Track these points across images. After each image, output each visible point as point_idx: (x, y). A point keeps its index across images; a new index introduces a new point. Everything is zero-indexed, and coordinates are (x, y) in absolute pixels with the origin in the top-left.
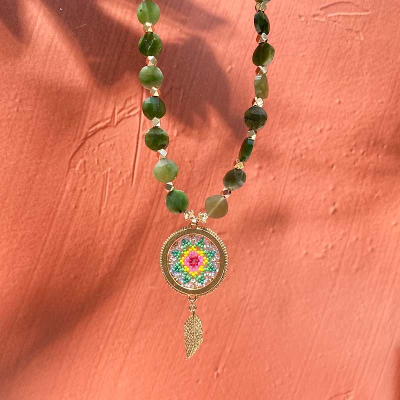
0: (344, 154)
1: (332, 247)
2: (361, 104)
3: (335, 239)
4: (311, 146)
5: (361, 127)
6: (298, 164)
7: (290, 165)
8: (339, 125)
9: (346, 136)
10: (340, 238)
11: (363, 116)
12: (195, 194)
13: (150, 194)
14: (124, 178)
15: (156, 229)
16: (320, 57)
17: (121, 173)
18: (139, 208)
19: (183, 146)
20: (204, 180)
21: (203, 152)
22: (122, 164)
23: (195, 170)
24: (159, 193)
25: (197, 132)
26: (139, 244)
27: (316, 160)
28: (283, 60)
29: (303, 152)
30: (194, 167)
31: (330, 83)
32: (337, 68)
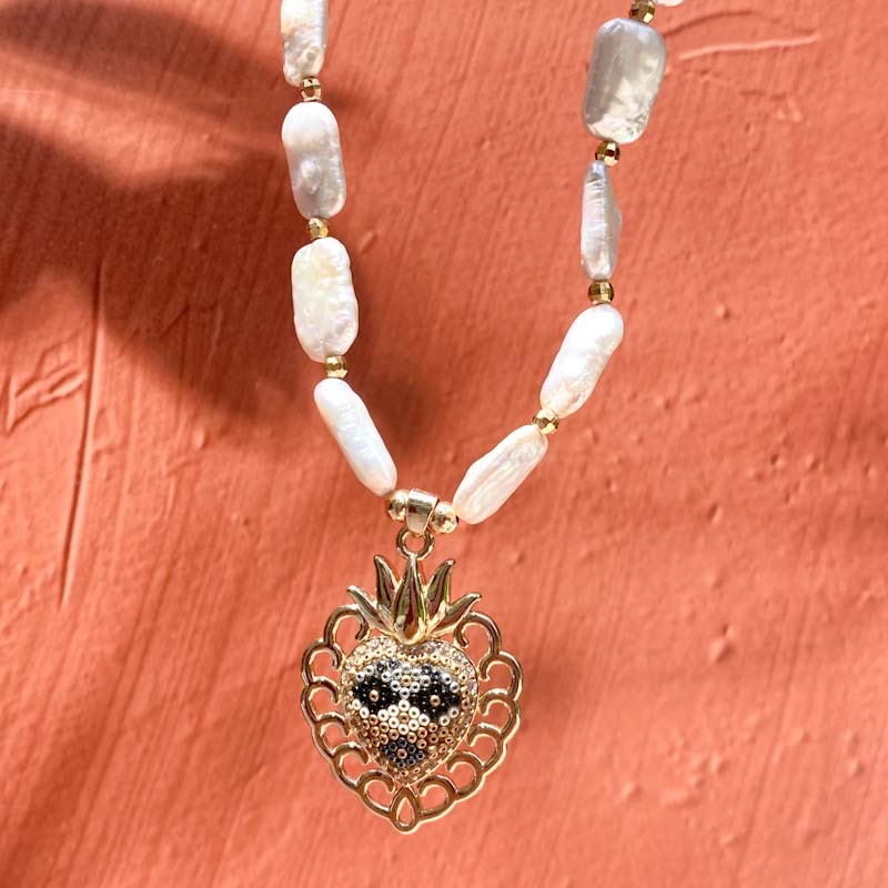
0: (751, 472)
1: (723, 768)
2: (802, 315)
3: (732, 741)
4: (637, 454)
5: (802, 385)
6: (596, 510)
7: (571, 516)
8: (727, 385)
9: (754, 415)
10: (746, 736)
11: (806, 353)
12: (264, 620)
13: (118, 629)
14: (37, 584)
15: (138, 738)
16: (659, 182)
17: (25, 571)
18: (82, 674)
19: (222, 476)
20: (291, 575)
21: (288, 489)
22: (31, 541)
23: (262, 544)
24: (145, 624)
25: (268, 432)
26: (82, 784)
27: (657, 494)
28: (536, 200)
29: (612, 473)
30: (258, 538)
31: (693, 258)
32: (717, 213)
